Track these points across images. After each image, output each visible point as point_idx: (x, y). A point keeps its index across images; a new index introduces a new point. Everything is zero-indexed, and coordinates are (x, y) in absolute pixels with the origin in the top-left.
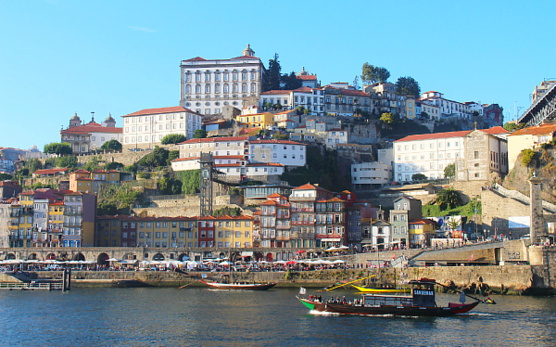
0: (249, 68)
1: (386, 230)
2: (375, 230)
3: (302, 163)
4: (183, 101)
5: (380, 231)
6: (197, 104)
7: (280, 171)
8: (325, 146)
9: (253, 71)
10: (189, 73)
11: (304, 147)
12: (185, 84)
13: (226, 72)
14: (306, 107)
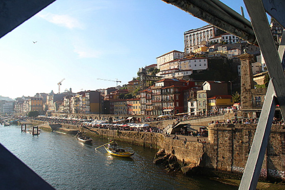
0: (209, 29)
1: (195, 103)
2: (189, 103)
3: (206, 68)
4: (185, 48)
5: (192, 105)
6: (191, 49)
7: (190, 73)
8: (227, 58)
9: (211, 30)
10: (187, 36)
11: (206, 60)
12: (186, 41)
13: (197, 34)
14: (229, 41)
